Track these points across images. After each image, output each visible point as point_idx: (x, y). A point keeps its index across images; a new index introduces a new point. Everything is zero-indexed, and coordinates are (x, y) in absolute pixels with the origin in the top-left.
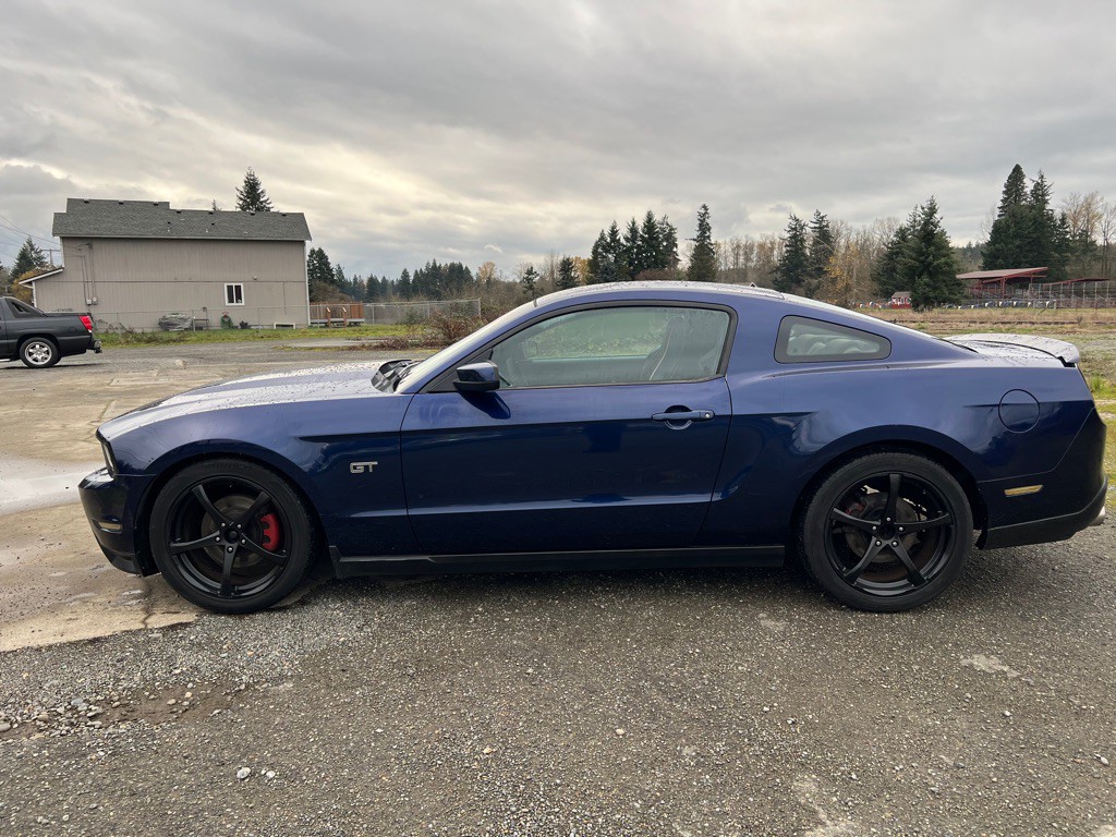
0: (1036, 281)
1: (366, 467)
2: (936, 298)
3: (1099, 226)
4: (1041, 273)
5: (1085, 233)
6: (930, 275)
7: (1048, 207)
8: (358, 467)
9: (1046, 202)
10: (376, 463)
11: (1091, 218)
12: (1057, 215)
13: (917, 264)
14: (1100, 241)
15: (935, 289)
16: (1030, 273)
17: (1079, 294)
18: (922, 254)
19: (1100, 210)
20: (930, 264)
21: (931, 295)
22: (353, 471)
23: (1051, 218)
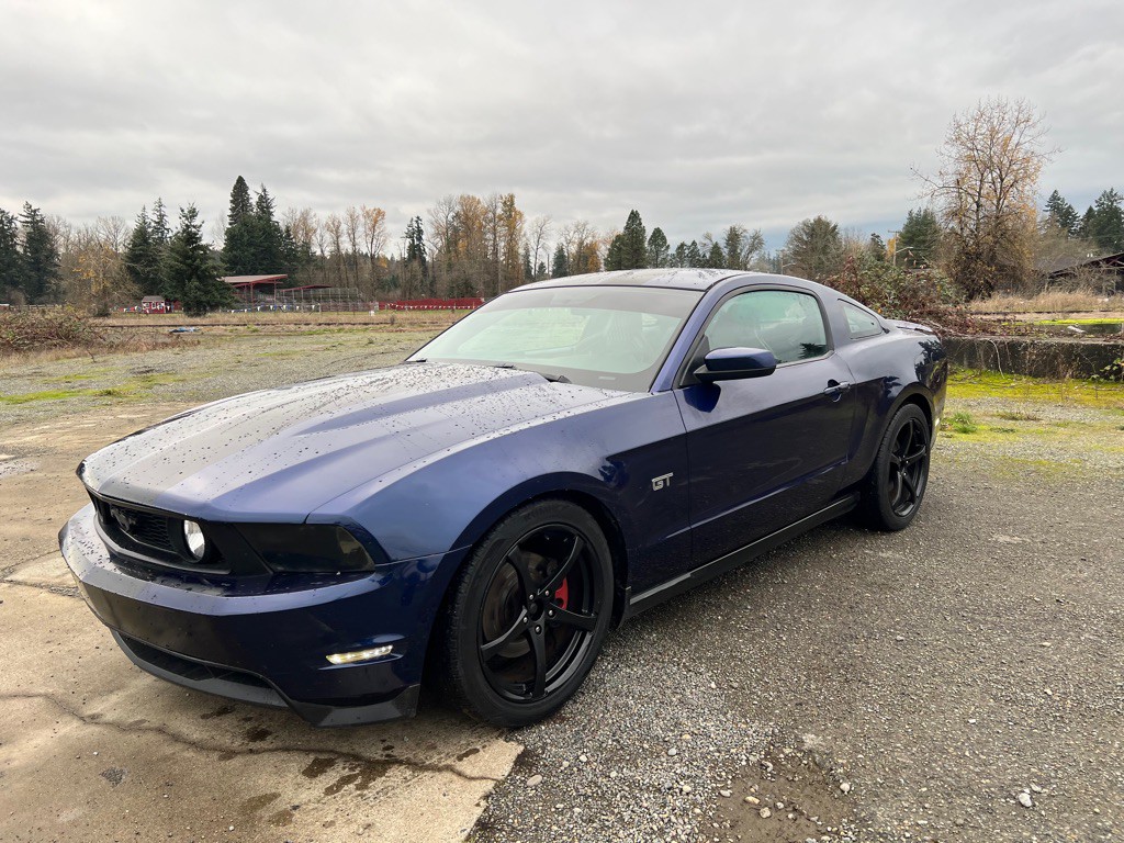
0: (279, 287)
1: (665, 480)
2: (208, 303)
3: (315, 240)
4: (281, 279)
5: (307, 245)
6: (199, 278)
7: (274, 219)
8: (658, 483)
9: (271, 214)
10: (671, 474)
11: (308, 232)
12: (283, 227)
13: (185, 268)
14: (318, 253)
15: (207, 293)
16: (272, 280)
17: (308, 299)
18: (189, 258)
19: (315, 225)
20: (198, 268)
21: (204, 299)
22: (656, 488)
23: (277, 229)
